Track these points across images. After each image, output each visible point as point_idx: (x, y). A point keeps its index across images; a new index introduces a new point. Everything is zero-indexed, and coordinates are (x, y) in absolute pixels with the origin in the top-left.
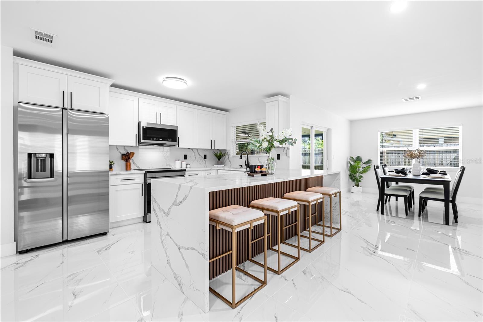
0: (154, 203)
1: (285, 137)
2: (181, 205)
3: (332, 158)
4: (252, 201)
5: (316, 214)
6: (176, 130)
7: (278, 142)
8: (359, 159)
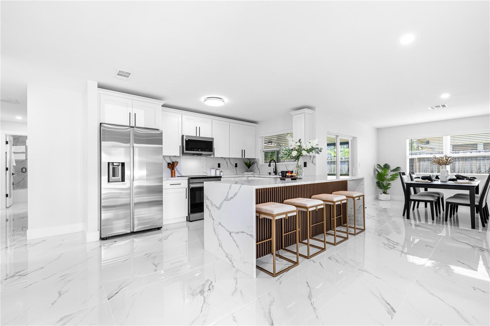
0: (206, 200)
1: (312, 147)
2: (232, 200)
3: (358, 165)
4: (285, 200)
5: (342, 216)
6: (212, 142)
7: (306, 151)
8: (386, 167)
